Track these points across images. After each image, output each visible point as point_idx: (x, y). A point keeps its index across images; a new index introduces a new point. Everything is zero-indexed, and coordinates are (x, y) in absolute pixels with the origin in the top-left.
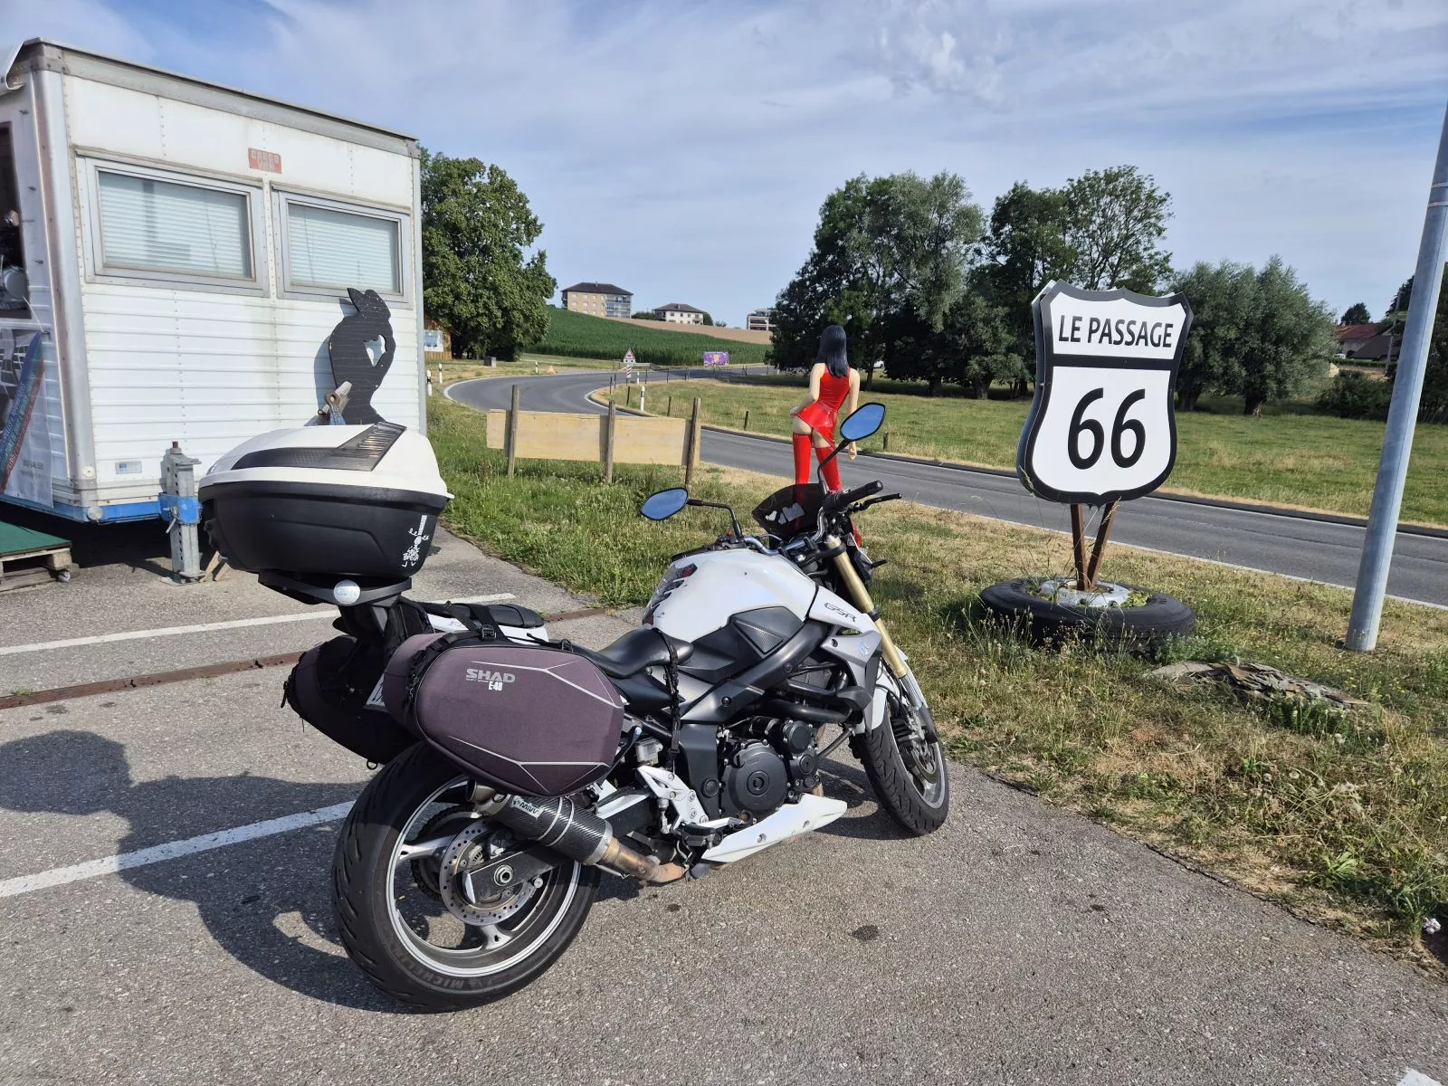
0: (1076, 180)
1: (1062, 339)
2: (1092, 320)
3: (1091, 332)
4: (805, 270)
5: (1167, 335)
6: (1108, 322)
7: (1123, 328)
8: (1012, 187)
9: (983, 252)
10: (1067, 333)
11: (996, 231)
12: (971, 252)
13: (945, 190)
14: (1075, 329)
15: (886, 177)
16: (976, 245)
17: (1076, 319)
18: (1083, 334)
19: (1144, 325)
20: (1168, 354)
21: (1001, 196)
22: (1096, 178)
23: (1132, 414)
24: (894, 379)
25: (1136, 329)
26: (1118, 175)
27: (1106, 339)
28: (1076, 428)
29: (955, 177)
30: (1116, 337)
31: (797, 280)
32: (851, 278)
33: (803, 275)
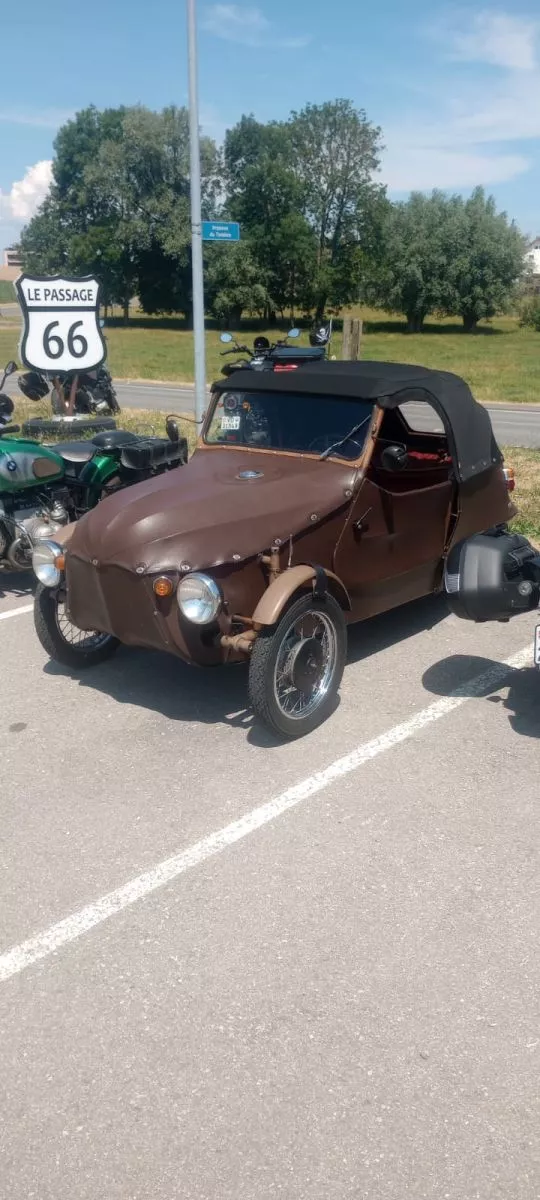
0: (299, 113)
1: (30, 299)
2: (46, 290)
3: (46, 295)
4: (46, 206)
5: (89, 295)
6: (54, 291)
7: (64, 293)
8: (239, 120)
9: (222, 184)
10: (33, 296)
11: (231, 165)
12: (210, 185)
13: (177, 123)
14: (36, 295)
15: (116, 107)
16: (215, 178)
17: (36, 290)
18: (42, 295)
19: (75, 291)
20: (93, 303)
21: (231, 129)
22: (316, 111)
23: (77, 332)
24: (150, 313)
25: (71, 293)
26: (336, 109)
27: (55, 299)
28: (46, 340)
29: (183, 109)
30: (60, 297)
31: (40, 215)
32: (95, 211)
33: (46, 209)
